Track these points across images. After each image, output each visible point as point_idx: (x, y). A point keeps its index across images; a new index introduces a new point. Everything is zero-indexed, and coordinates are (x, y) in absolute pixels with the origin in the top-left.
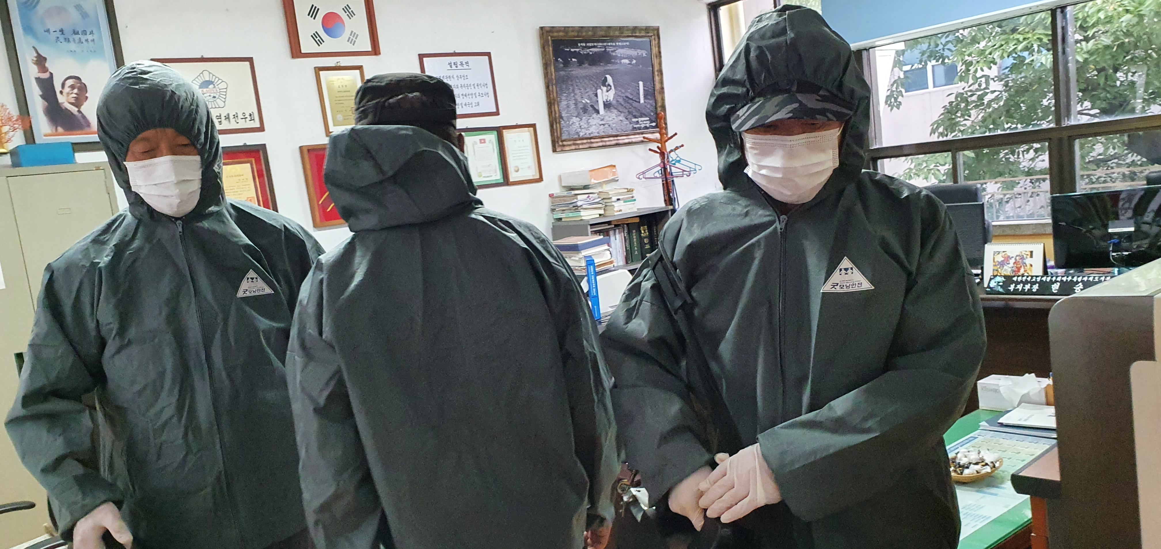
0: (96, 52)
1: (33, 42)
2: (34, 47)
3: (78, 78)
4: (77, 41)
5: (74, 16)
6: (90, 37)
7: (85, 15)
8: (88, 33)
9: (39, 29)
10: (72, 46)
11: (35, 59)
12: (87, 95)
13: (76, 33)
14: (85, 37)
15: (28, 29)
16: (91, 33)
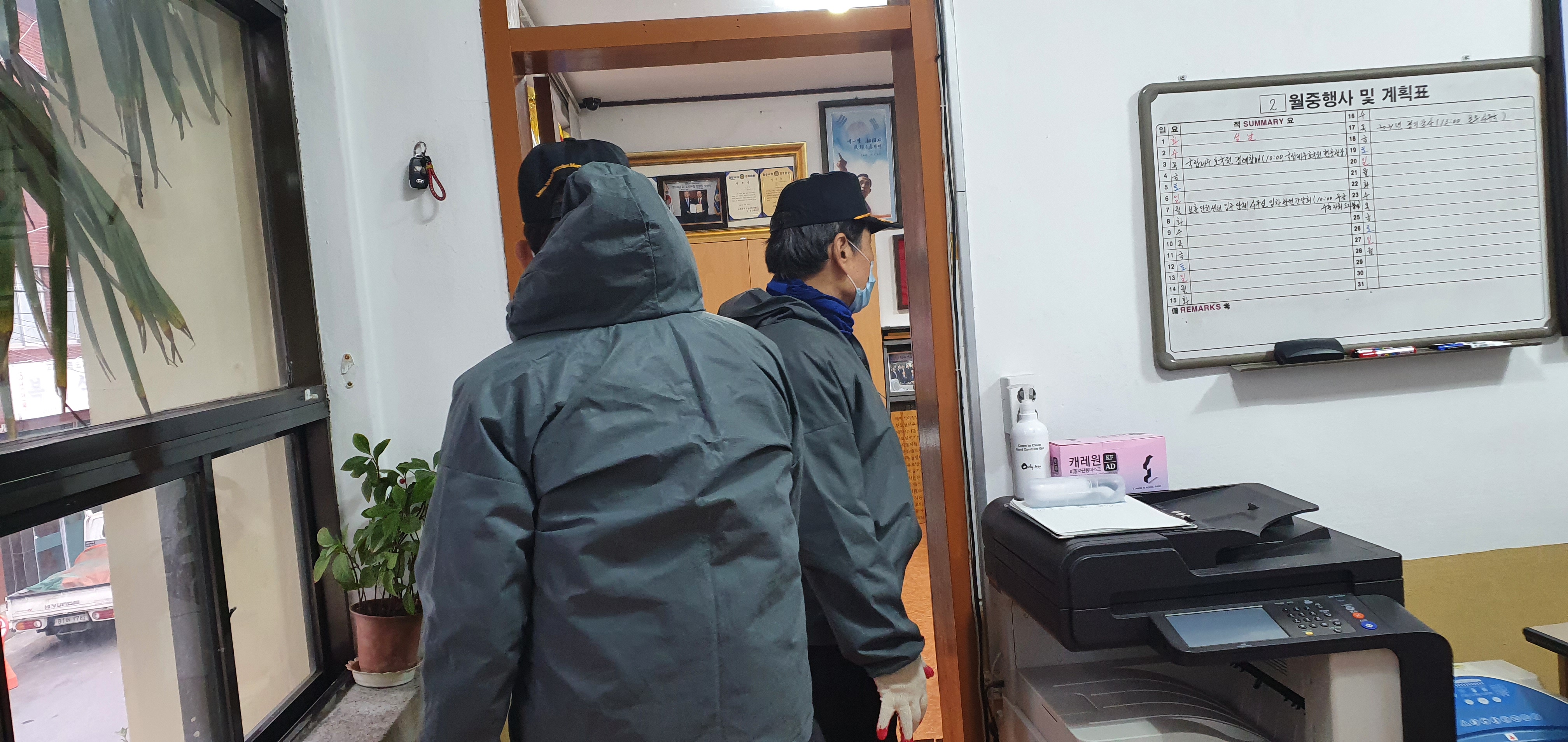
0: (881, 154)
1: (840, 150)
2: (839, 154)
3: (866, 176)
4: (868, 147)
5: (869, 127)
6: (878, 143)
7: (876, 126)
8: (877, 140)
9: (844, 140)
10: (865, 151)
11: (839, 163)
12: (871, 188)
13: (868, 141)
14: (875, 143)
15: (838, 141)
16: (879, 140)
